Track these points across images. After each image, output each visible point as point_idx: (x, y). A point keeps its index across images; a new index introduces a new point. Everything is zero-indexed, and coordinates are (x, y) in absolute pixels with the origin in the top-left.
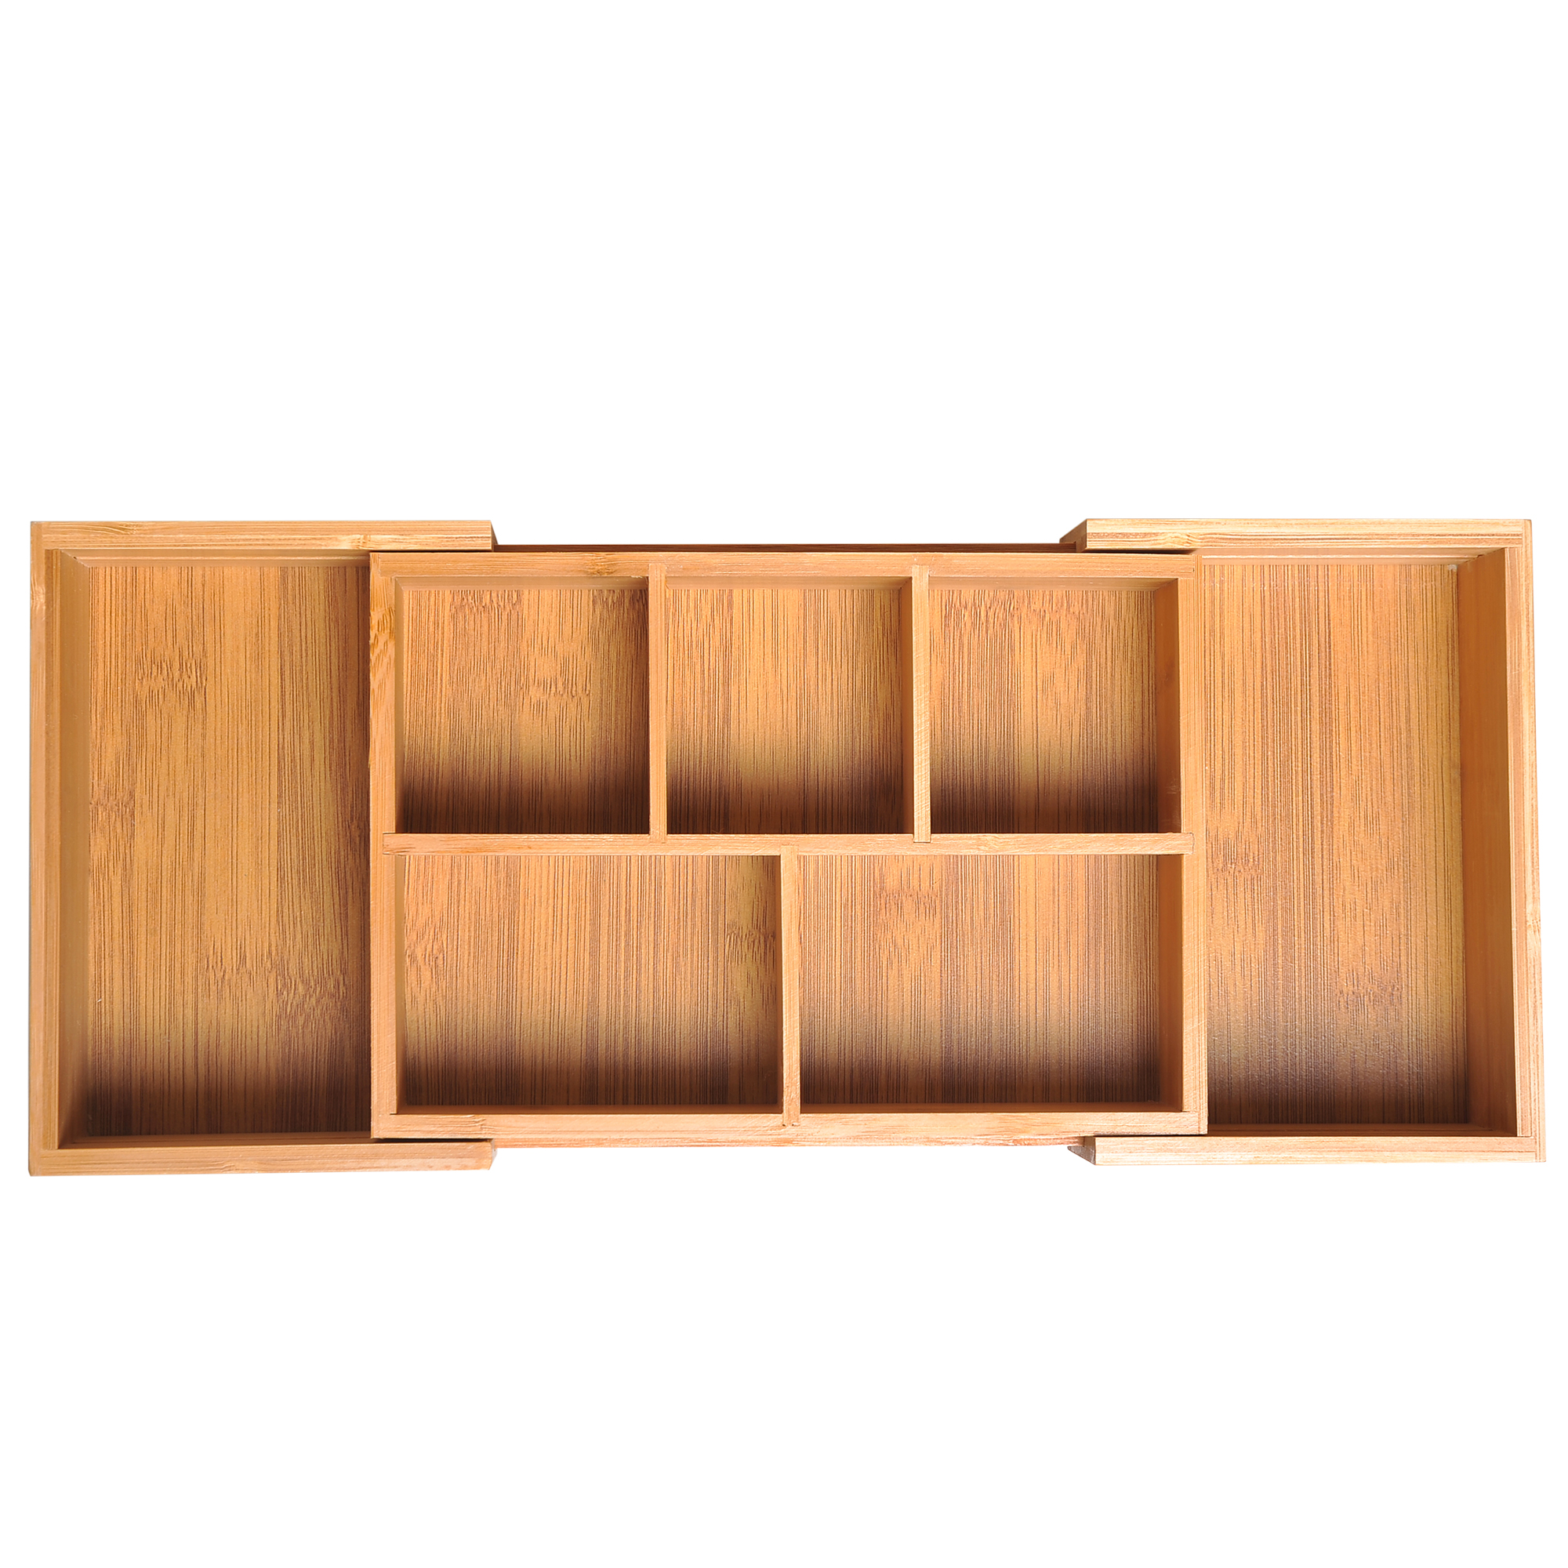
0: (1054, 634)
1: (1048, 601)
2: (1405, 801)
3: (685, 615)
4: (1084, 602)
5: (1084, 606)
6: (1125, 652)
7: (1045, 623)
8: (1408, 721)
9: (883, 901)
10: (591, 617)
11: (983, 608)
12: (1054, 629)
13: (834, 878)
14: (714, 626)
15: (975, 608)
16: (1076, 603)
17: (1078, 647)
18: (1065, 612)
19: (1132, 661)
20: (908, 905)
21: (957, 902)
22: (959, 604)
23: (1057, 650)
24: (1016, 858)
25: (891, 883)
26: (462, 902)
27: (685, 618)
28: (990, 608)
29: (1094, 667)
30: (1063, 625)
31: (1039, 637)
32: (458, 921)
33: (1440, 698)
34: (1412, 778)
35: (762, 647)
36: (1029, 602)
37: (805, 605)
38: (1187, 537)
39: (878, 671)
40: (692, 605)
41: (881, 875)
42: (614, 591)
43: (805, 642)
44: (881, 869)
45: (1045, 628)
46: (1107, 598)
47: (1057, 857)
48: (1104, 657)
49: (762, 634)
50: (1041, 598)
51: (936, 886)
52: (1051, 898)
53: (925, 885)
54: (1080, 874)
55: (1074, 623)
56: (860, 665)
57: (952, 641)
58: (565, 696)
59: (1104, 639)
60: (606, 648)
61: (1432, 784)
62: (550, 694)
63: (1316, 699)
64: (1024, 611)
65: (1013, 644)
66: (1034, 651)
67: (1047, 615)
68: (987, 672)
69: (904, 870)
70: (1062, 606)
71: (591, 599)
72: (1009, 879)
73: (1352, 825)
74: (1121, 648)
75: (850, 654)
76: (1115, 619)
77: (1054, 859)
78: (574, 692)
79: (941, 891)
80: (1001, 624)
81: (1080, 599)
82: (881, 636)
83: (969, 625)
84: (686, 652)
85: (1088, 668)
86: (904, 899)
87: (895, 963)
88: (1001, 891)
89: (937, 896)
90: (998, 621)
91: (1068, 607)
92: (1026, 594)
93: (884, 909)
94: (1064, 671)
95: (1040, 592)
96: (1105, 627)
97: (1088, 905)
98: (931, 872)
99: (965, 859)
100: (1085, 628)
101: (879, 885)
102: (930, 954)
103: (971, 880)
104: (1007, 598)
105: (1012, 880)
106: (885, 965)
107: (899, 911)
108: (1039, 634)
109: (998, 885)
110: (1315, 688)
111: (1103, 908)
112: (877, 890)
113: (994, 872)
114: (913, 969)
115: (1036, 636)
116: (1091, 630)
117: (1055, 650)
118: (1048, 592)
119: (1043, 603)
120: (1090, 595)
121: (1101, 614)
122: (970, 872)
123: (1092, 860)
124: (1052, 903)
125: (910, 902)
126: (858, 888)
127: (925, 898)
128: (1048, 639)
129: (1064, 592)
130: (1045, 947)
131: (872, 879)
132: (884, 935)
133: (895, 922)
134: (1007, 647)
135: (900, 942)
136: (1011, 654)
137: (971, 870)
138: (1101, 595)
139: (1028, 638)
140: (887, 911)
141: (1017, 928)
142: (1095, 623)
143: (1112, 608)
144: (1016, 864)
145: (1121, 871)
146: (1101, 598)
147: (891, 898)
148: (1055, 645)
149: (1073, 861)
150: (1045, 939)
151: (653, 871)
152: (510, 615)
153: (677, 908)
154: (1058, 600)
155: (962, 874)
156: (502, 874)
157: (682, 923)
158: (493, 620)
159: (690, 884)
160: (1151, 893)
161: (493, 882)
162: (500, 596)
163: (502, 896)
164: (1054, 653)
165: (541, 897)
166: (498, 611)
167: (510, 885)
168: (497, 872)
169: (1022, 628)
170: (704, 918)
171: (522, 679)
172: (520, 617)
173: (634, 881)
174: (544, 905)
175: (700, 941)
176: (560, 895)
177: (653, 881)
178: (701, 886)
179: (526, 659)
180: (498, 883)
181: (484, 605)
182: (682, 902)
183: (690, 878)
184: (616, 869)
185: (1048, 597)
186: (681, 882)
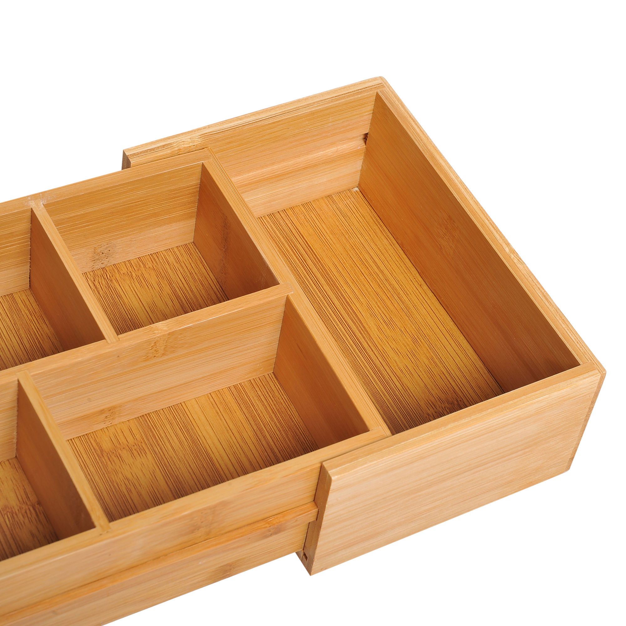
0: (143, 281)
1: (130, 267)
2: (403, 306)
4: (153, 260)
5: (154, 262)
7: (134, 278)
8: (378, 267)
9: (106, 458)
12: (142, 279)
16: (148, 262)
17: (162, 283)
18: (144, 269)
20: (125, 454)
21: (157, 441)
23: (149, 289)
24: (183, 404)
25: (106, 445)
28: (94, 281)
29: (178, 290)
30: (146, 275)
31: (134, 286)
33: (389, 251)
34: (399, 294)
36: (118, 271)
38: (190, 140)
41: (98, 444)
44: (95, 441)
45: (135, 280)
46: (166, 254)
47: (209, 395)
48: (181, 283)
50: (125, 266)
51: (138, 437)
52: (218, 418)
53: (130, 439)
54: (229, 398)
55: (153, 273)
59: (176, 274)
61: (412, 293)
63: (319, 276)
64: (117, 276)
65: (119, 294)
66: (135, 293)
67: (133, 274)
68: (110, 314)
69: (112, 436)
70: (140, 266)
72: (185, 417)
73: (379, 329)
76: (177, 263)
77: (208, 396)
79: (143, 439)
80: (106, 287)
81: (150, 259)
85: (174, 292)
86: (119, 451)
87: (133, 489)
88: (184, 425)
89: (142, 442)
90: (103, 286)
91: (145, 266)
92: (114, 267)
93: (109, 463)
94: (160, 298)
95: (122, 263)
96: (173, 270)
97: (244, 413)
98: (130, 430)
99: (150, 416)
100: (161, 273)
101: (99, 450)
102: (154, 477)
103: (160, 426)
104: (103, 273)
105: (187, 416)
106: (126, 493)
107: (120, 459)
108: (133, 284)
109: (179, 423)
110: (315, 270)
111: (255, 412)
112: (99, 452)
113: (172, 416)
114: (147, 489)
115: (132, 286)
116: (165, 272)
117: (148, 289)
118: (127, 262)
119: (127, 268)
120: (155, 256)
121: (166, 263)
122: (157, 422)
123: (233, 389)
124: (220, 420)
125: (124, 451)
126: (85, 456)
127: (134, 446)
128: (141, 286)
129: (138, 259)
130: (229, 446)
131: (92, 448)
132: (117, 477)
133: (120, 466)
134: (116, 297)
135: (129, 476)
136: (121, 300)
137: (156, 420)
138: (162, 254)
139: (127, 288)
140: (112, 461)
141: (204, 441)
142: (165, 268)
143: (172, 258)
144: (185, 407)
145: (255, 388)
146: (162, 255)
147: (111, 453)
148: (147, 287)
149: (221, 394)
150: (227, 442)
154: (136, 264)
155: (151, 425)
160: (281, 394)
164: (148, 291)
169: (120, 284)
185: (129, 265)
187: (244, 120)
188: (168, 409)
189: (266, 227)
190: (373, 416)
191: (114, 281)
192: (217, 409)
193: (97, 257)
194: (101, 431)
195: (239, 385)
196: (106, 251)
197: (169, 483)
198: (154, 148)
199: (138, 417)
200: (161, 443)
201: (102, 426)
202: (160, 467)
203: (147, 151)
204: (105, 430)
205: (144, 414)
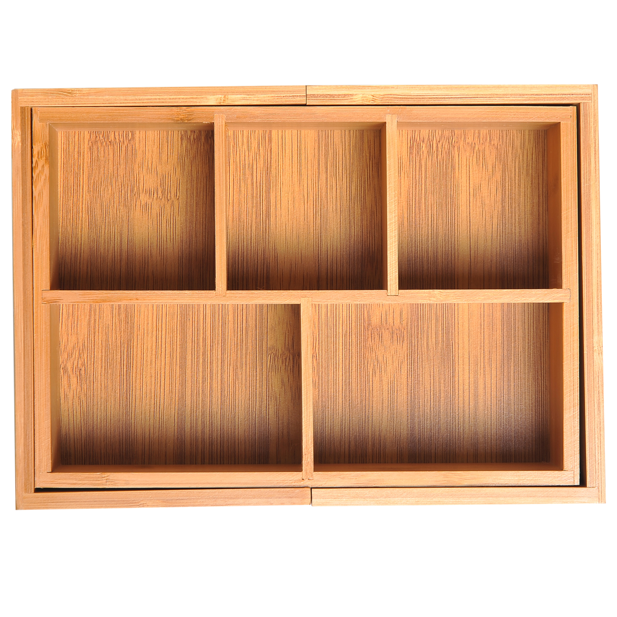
0: (481, 158)
1: (477, 137)
3: (241, 147)
4: (501, 137)
5: (501, 140)
6: (527, 170)
7: (475, 151)
9: (370, 333)
10: (180, 148)
11: (435, 142)
12: (481, 155)
13: (338, 318)
14: (259, 154)
15: (430, 142)
16: (496, 138)
17: (497, 167)
18: (488, 144)
19: (532, 175)
20: (386, 335)
21: (418, 333)
22: (419, 139)
23: (483, 169)
24: (456, 306)
25: (375, 321)
26: (97, 333)
27: (241, 149)
28: (439, 142)
29: (507, 180)
30: (487, 152)
31: (471, 160)
32: (94, 346)
35: (291, 167)
36: (465, 138)
37: (319, 140)
40: (245, 140)
41: (369, 316)
42: (194, 132)
43: (319, 164)
44: (368, 312)
45: (475, 155)
46: (515, 135)
47: (483, 305)
48: (514, 173)
49: (291, 159)
50: (472, 135)
51: (404, 323)
52: (479, 330)
53: (397, 322)
55: (494, 152)
56: (354, 179)
57: (414, 163)
58: (163, 200)
59: (514, 161)
60: (190, 168)
62: (153, 199)
64: (462, 143)
65: (454, 165)
66: (468, 169)
67: (477, 147)
69: (384, 313)
70: (486, 140)
71: (180, 137)
72: (452, 318)
74: (525, 167)
75: (348, 172)
76: (521, 148)
77: (481, 306)
78: (169, 197)
79: (407, 326)
80: (446, 152)
81: (498, 135)
82: (368, 160)
83: (425, 153)
84: (242, 171)
85: (503, 181)
86: (383, 330)
88: (447, 326)
89: (405, 329)
90: (444, 150)
91: (490, 141)
92: (462, 133)
93: (370, 338)
94: (487, 182)
96: (514, 155)
97: (503, 335)
98: (401, 313)
99: (423, 306)
100: (501, 154)
101: (367, 322)
102: (400, 367)
103: (427, 318)
104: (450, 135)
105: (454, 318)
106: (371, 374)
107: (380, 338)
108: (471, 158)
109: (444, 322)
112: (366, 325)
114: (389, 378)
115: (469, 159)
116: (505, 155)
117: (481, 168)
119: (474, 138)
121: (511, 145)
122: (426, 314)
123: (505, 306)
124: (479, 334)
125: (387, 332)
126: (354, 324)
127: (397, 330)
128: (477, 162)
131: (362, 318)
132: (370, 355)
133: (378, 345)
134: (450, 167)
135: (380, 359)
136: (453, 172)
139: (464, 160)
140: (372, 338)
141: (457, 349)
142: (508, 151)
143: (519, 141)
147: (375, 330)
148: (481, 166)
150: (475, 358)
151: (220, 313)
152: (127, 147)
153: (236, 337)
154: (484, 136)
155: (421, 315)
156: (123, 316)
157: (239, 347)
158: (116, 151)
159: (244, 322)
160: (544, 327)
161: (117, 320)
162: (120, 135)
163: (122, 330)
164: (481, 171)
165: (148, 330)
166: (119, 145)
167: (128, 323)
168: (119, 314)
169: (460, 154)
170: (254, 344)
171: (135, 188)
172: (134, 148)
173: (208, 320)
174: (150, 335)
175: (251, 358)
176: (160, 329)
177: (221, 320)
178: (252, 323)
179: (138, 176)
180: (120, 321)
181: (110, 140)
182: (239, 334)
183: (244, 318)
184: (196, 313)
185: (477, 134)
186: (238, 320)
188: (442, 306)
191: (456, 148)
192: (482, 321)
194: (376, 305)
199: (413, 303)
200: (420, 336)
202: (409, 361)
204: (381, 305)
205: (419, 302)
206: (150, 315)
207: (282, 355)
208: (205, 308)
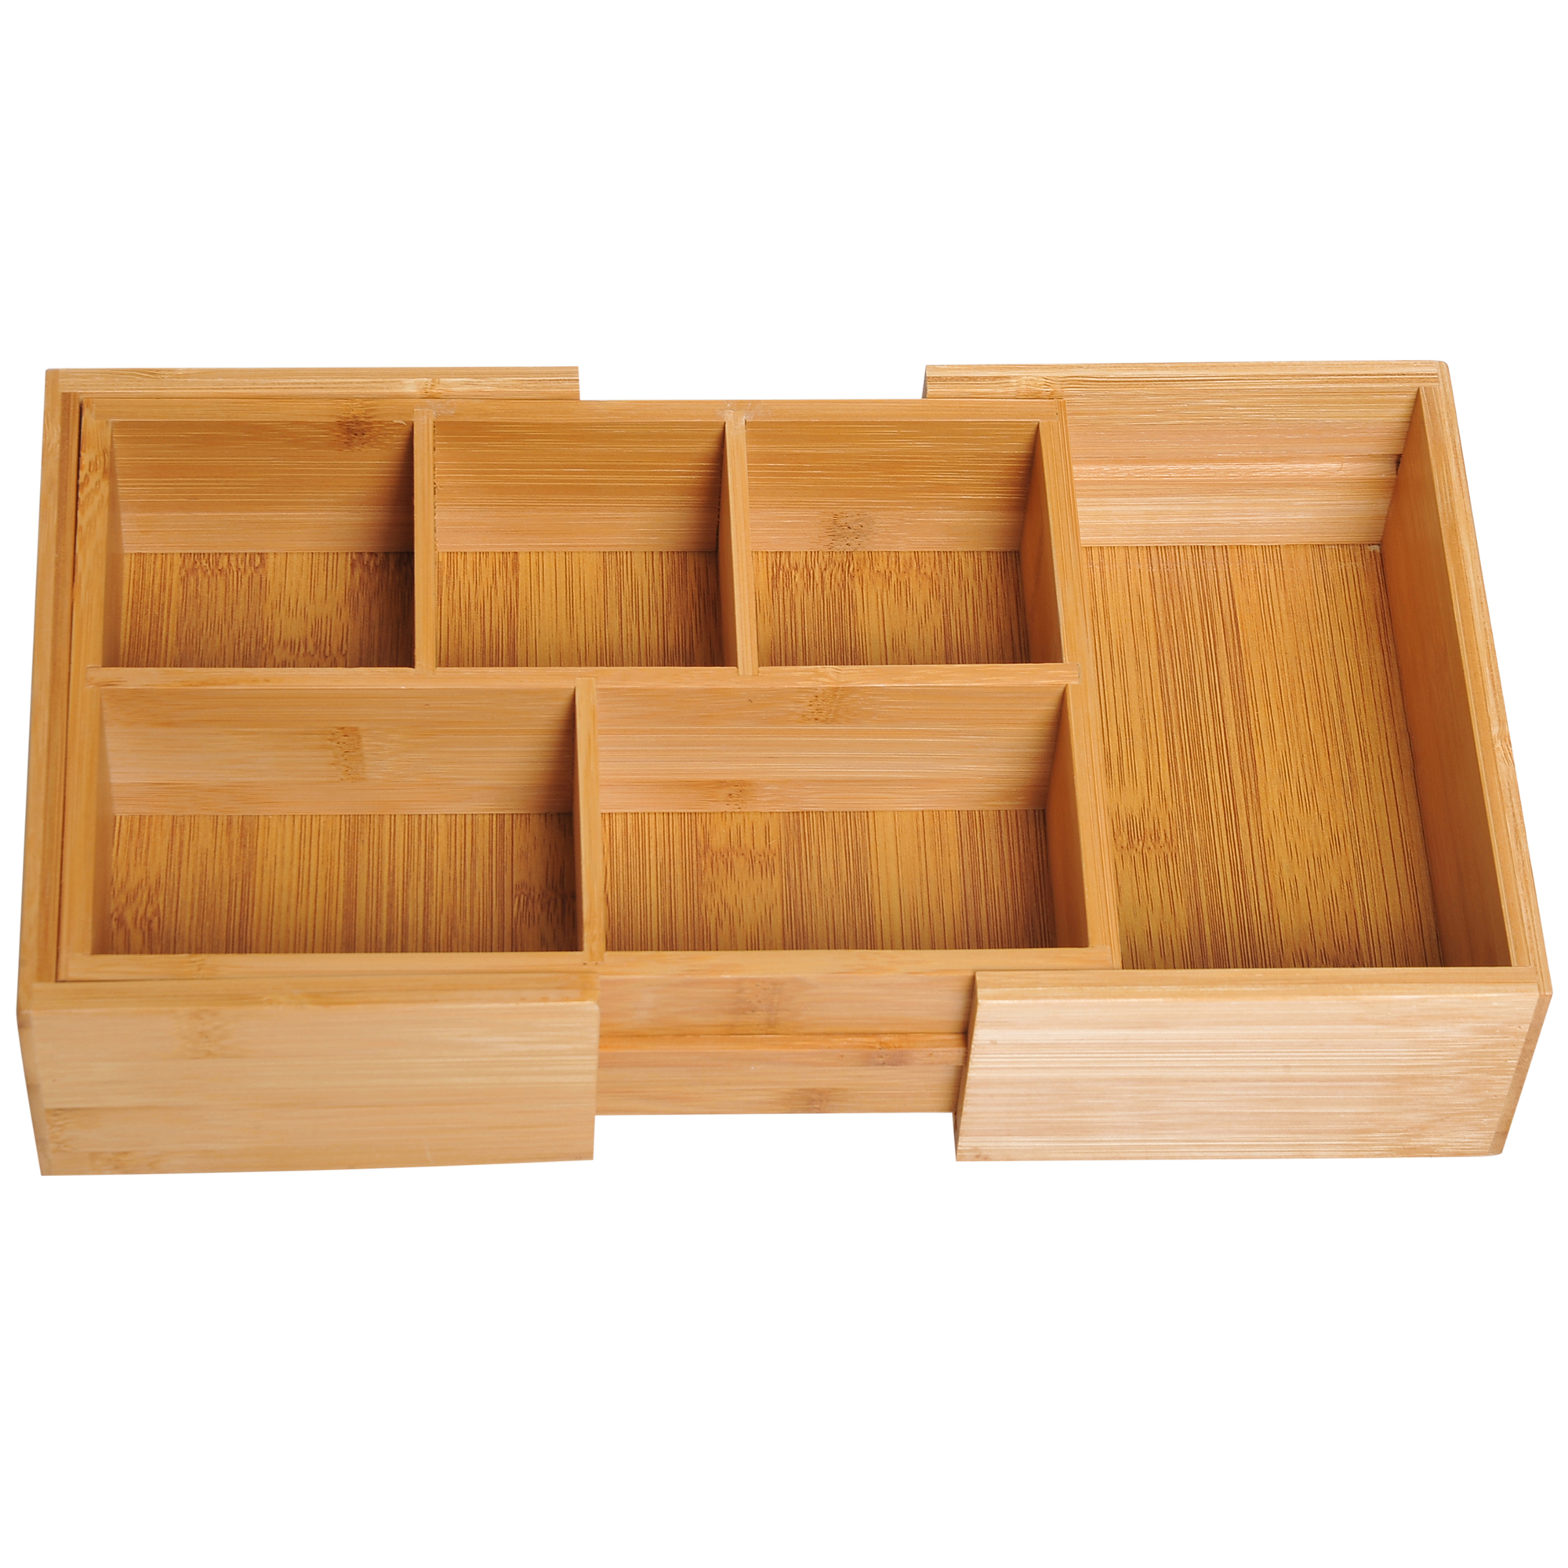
0: (903, 594)
1: (894, 563)
3: (462, 577)
4: (937, 563)
5: (937, 567)
6: (989, 612)
7: (892, 583)
9: (708, 861)
10: (349, 579)
11: (817, 570)
12: (903, 590)
13: (647, 837)
14: (496, 588)
15: (808, 570)
16: (927, 564)
17: (932, 606)
18: (914, 573)
19: (998, 618)
20: (740, 864)
22: (788, 566)
23: (907, 610)
24: (870, 815)
25: (718, 841)
26: (184, 863)
27: (462, 580)
28: (825, 569)
29: (953, 625)
30: (913, 585)
31: (885, 596)
32: (179, 883)
35: (554, 608)
36: (872, 564)
37: (605, 568)
39: (694, 631)
40: (469, 568)
41: (705, 834)
42: (376, 555)
43: (605, 603)
44: (705, 828)
45: (892, 588)
46: (963, 559)
47: (920, 814)
48: (965, 616)
49: (554, 596)
50: (885, 560)
51: (773, 843)
52: (917, 855)
53: (760, 843)
54: (950, 829)
55: (926, 585)
56: (672, 625)
57: (781, 601)
58: (316, 656)
59: (963, 598)
60: (367, 609)
64: (866, 572)
65: (854, 603)
66: (880, 610)
67: (894, 576)
68: (825, 631)
69: (734, 829)
70: (911, 566)
71: (349, 563)
72: (864, 836)
74: (984, 607)
75: (661, 615)
76: (975, 579)
77: (917, 815)
78: (327, 653)
79: (780, 850)
80: (839, 585)
81: (932, 561)
82: (696, 597)
83: (801, 586)
84: (463, 614)
85: (946, 626)
86: (734, 856)
87: (726, 923)
88: (855, 849)
89: (775, 854)
90: (835, 581)
91: (919, 568)
92: (867, 557)
93: (709, 869)
94: (917, 630)
95: (884, 553)
96: (963, 589)
97: (963, 862)
98: (767, 830)
99: (808, 816)
100: (939, 588)
101: (702, 845)
102: (769, 914)
103: (816, 838)
104: (845, 560)
105: (867, 837)
106: (713, 926)
107: (729, 869)
108: (885, 593)
109: (850, 844)
110: (1224, 666)
111: (981, 865)
112: (701, 849)
113: (844, 829)
114: (749, 930)
115: (882, 595)
116: (947, 589)
117: (905, 609)
118: (893, 554)
119: (888, 565)
120: (943, 556)
121: (957, 574)
122: (815, 830)
123: (964, 816)
124: (917, 860)
125: (742, 859)
126: (677, 847)
127: (760, 856)
128: (896, 600)
129: (913, 554)
130: (912, 906)
131: (694, 838)
132: (711, 895)
133: (724, 881)
134: (848, 607)
135: (731, 902)
136: (853, 615)
137: (815, 827)
138: (956, 557)
139: (873, 597)
140: (714, 869)
141: (876, 886)
142: (951, 583)
143: (971, 568)
144: (871, 821)
145: (1001, 827)
146: (957, 559)
147: (719, 856)
148: (905, 605)
149: (941, 817)
150: (911, 898)
151: (423, 831)
152: (251, 579)
153: (452, 868)
154: (906, 562)
155: (804, 832)
156: (236, 835)
157: (458, 884)
158: (231, 583)
159: (469, 845)
160: (1039, 849)
161: (224, 843)
162: (240, 559)
163: (234, 858)
164: (905, 612)
165: (283, 858)
166: (238, 574)
167: (245, 846)
168: (229, 833)
169: (864, 588)
170: (487, 878)
171: (265, 639)
172: (264, 580)
173: (400, 841)
174: (287, 865)
175: (481, 902)
176: (307, 857)
177: (423, 841)
178: (482, 845)
179: (270, 620)
180: (230, 844)
181: (220, 568)
182: (458, 863)
183: (469, 838)
184: (376, 831)
185: (893, 560)
186: (458, 841)
187: (1155, 372)
188: (843, 816)
189: (1179, 566)
190: (1106, 927)
192: (922, 840)
193: (839, 532)
194: (720, 815)
195: (977, 813)
196: (855, 526)
197: (786, 933)
198: (978, 377)
199: (789, 813)
200: (804, 865)
201: (724, 808)
202: (785, 903)
203: (962, 379)
204: (728, 816)
205: (800, 810)
206: (288, 834)
207: (541, 896)
208: (393, 822)
